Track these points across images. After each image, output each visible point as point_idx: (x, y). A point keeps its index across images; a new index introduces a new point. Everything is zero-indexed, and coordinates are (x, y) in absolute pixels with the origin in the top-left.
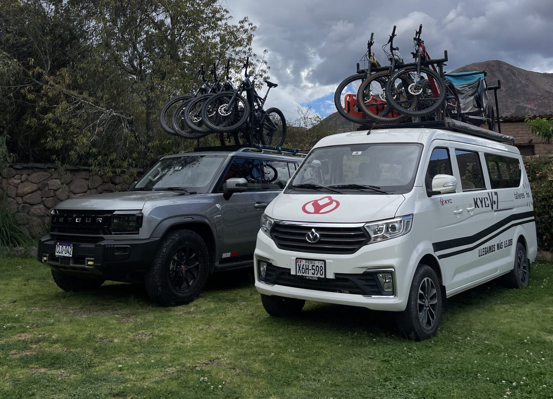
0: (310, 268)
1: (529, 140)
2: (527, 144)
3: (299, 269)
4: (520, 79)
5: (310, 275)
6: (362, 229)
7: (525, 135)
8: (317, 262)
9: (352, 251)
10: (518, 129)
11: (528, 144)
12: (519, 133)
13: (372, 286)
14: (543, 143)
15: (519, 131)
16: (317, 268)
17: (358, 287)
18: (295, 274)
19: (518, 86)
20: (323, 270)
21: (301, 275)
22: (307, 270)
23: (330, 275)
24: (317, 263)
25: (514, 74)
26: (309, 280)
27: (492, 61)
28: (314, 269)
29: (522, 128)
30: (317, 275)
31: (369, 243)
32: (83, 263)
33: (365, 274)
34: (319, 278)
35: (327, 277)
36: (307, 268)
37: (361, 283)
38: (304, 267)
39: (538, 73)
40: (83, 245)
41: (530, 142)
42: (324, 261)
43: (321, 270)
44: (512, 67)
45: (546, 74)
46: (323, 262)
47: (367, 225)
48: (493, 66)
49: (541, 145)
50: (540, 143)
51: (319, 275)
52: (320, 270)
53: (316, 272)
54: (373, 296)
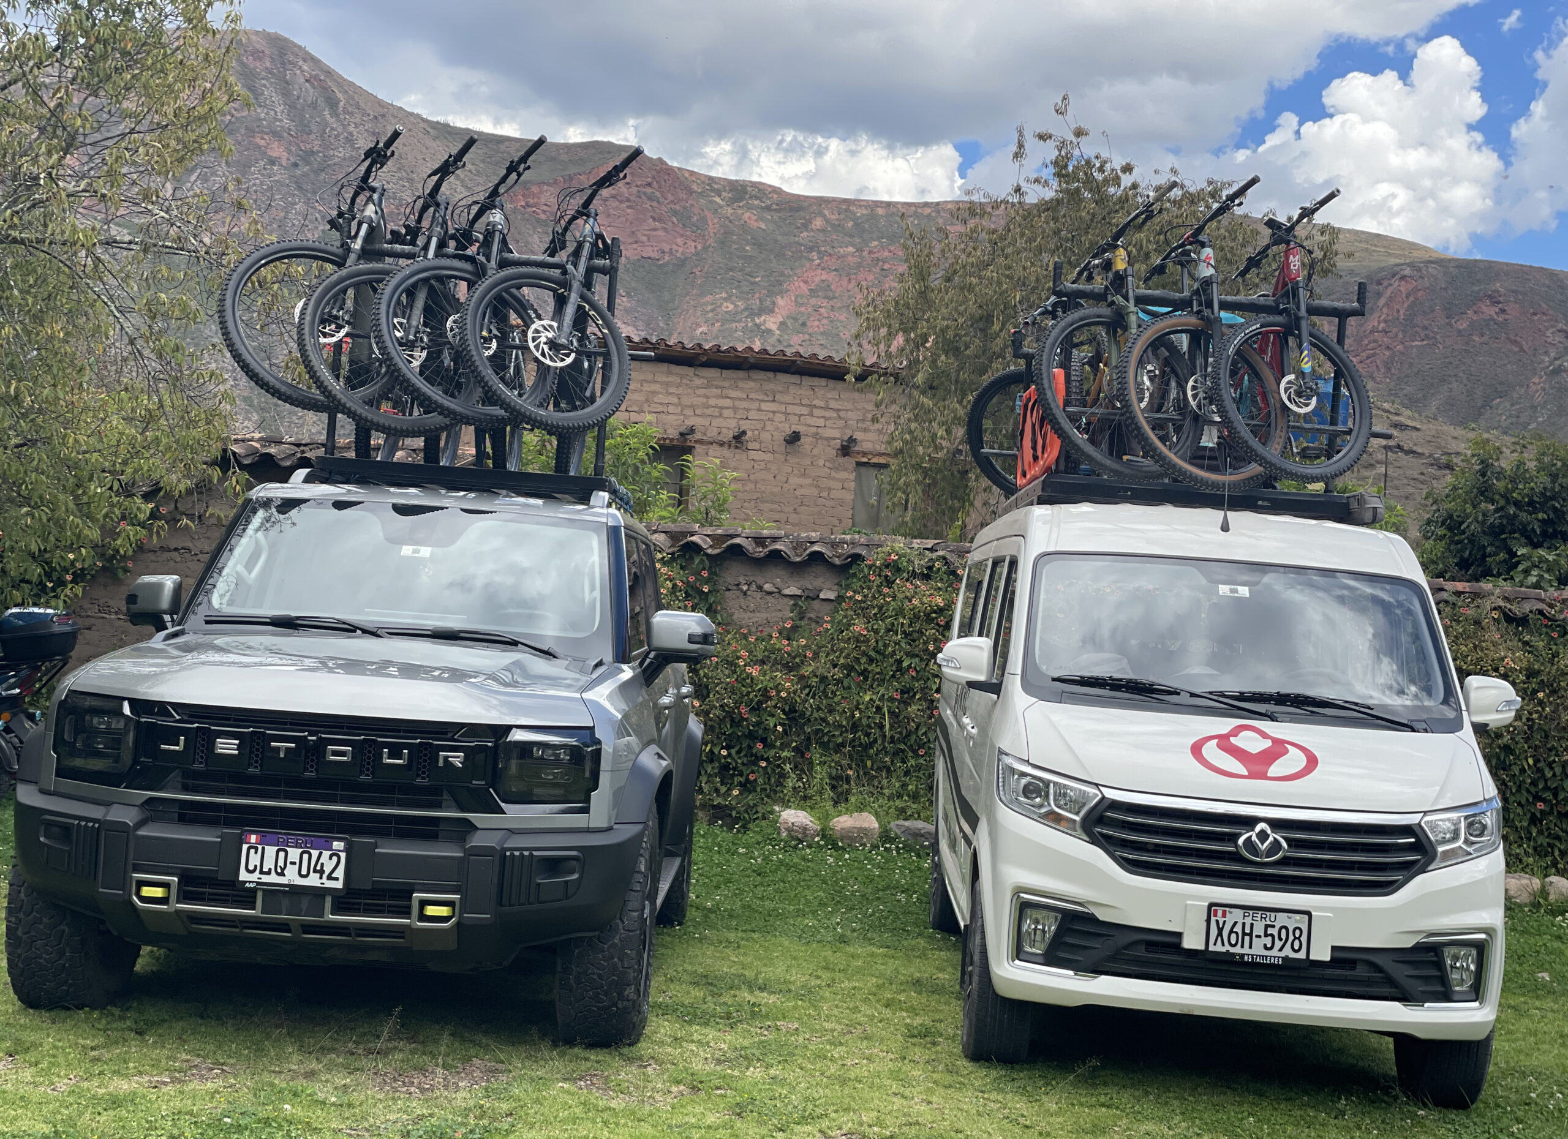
0: (1259, 929)
1: (682, 429)
2: (672, 440)
3: (1220, 934)
4: (351, 128)
5: (1256, 950)
6: (1416, 829)
7: (671, 409)
8: (1286, 915)
9: (1386, 888)
10: (656, 387)
11: (675, 443)
12: (656, 400)
13: (1426, 979)
14: (722, 444)
15: (655, 393)
16: (1284, 932)
17: (1390, 981)
18: (1202, 947)
19: (341, 153)
20: (1304, 939)
21: (1223, 950)
22: (1247, 938)
23: (1321, 953)
24: (1282, 919)
25: (333, 103)
26: (1253, 964)
27: (257, 33)
28: (1272, 935)
29: (668, 384)
30: (1281, 950)
31: (1430, 868)
32: (406, 912)
33: (1418, 948)
34: (1286, 959)
35: (1312, 957)
36: (1247, 931)
37: (1400, 972)
38: (1238, 929)
39: (418, 116)
40: (389, 848)
41: (682, 434)
42: (1309, 914)
43: (1295, 938)
44: (329, 72)
45: (447, 125)
46: (1306, 917)
47: (1427, 818)
48: (257, 55)
49: (714, 450)
50: (711, 443)
51: (1288, 952)
52: (1291, 938)
53: (1278, 944)
54: (1426, 1005)
